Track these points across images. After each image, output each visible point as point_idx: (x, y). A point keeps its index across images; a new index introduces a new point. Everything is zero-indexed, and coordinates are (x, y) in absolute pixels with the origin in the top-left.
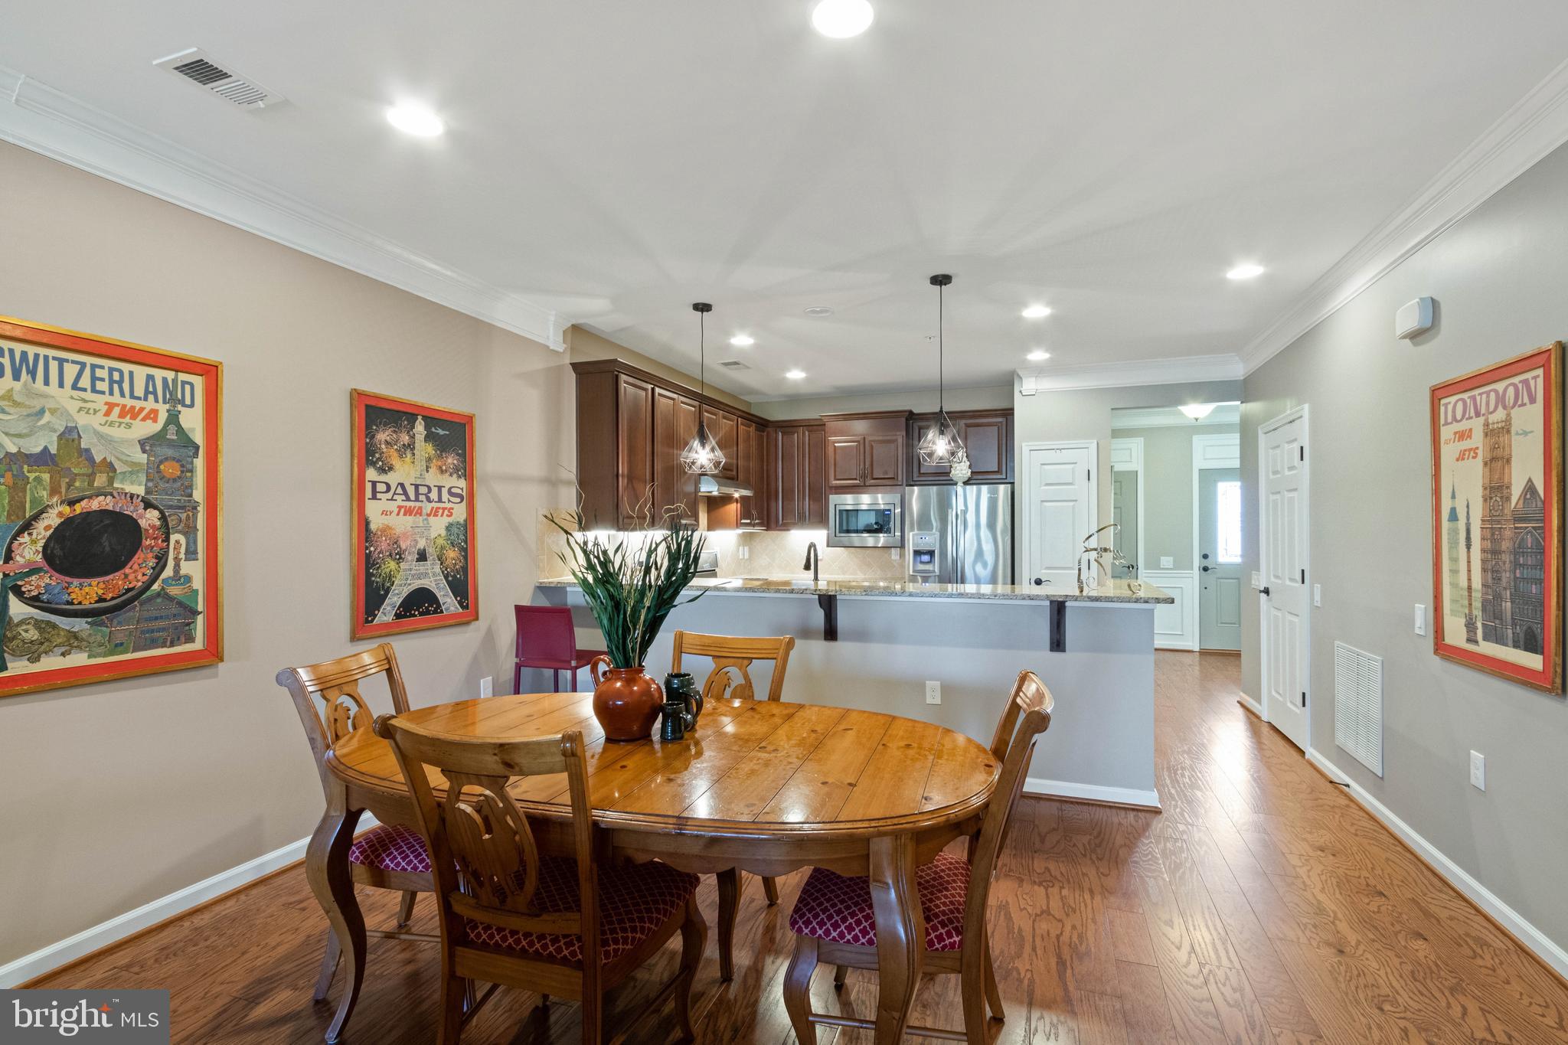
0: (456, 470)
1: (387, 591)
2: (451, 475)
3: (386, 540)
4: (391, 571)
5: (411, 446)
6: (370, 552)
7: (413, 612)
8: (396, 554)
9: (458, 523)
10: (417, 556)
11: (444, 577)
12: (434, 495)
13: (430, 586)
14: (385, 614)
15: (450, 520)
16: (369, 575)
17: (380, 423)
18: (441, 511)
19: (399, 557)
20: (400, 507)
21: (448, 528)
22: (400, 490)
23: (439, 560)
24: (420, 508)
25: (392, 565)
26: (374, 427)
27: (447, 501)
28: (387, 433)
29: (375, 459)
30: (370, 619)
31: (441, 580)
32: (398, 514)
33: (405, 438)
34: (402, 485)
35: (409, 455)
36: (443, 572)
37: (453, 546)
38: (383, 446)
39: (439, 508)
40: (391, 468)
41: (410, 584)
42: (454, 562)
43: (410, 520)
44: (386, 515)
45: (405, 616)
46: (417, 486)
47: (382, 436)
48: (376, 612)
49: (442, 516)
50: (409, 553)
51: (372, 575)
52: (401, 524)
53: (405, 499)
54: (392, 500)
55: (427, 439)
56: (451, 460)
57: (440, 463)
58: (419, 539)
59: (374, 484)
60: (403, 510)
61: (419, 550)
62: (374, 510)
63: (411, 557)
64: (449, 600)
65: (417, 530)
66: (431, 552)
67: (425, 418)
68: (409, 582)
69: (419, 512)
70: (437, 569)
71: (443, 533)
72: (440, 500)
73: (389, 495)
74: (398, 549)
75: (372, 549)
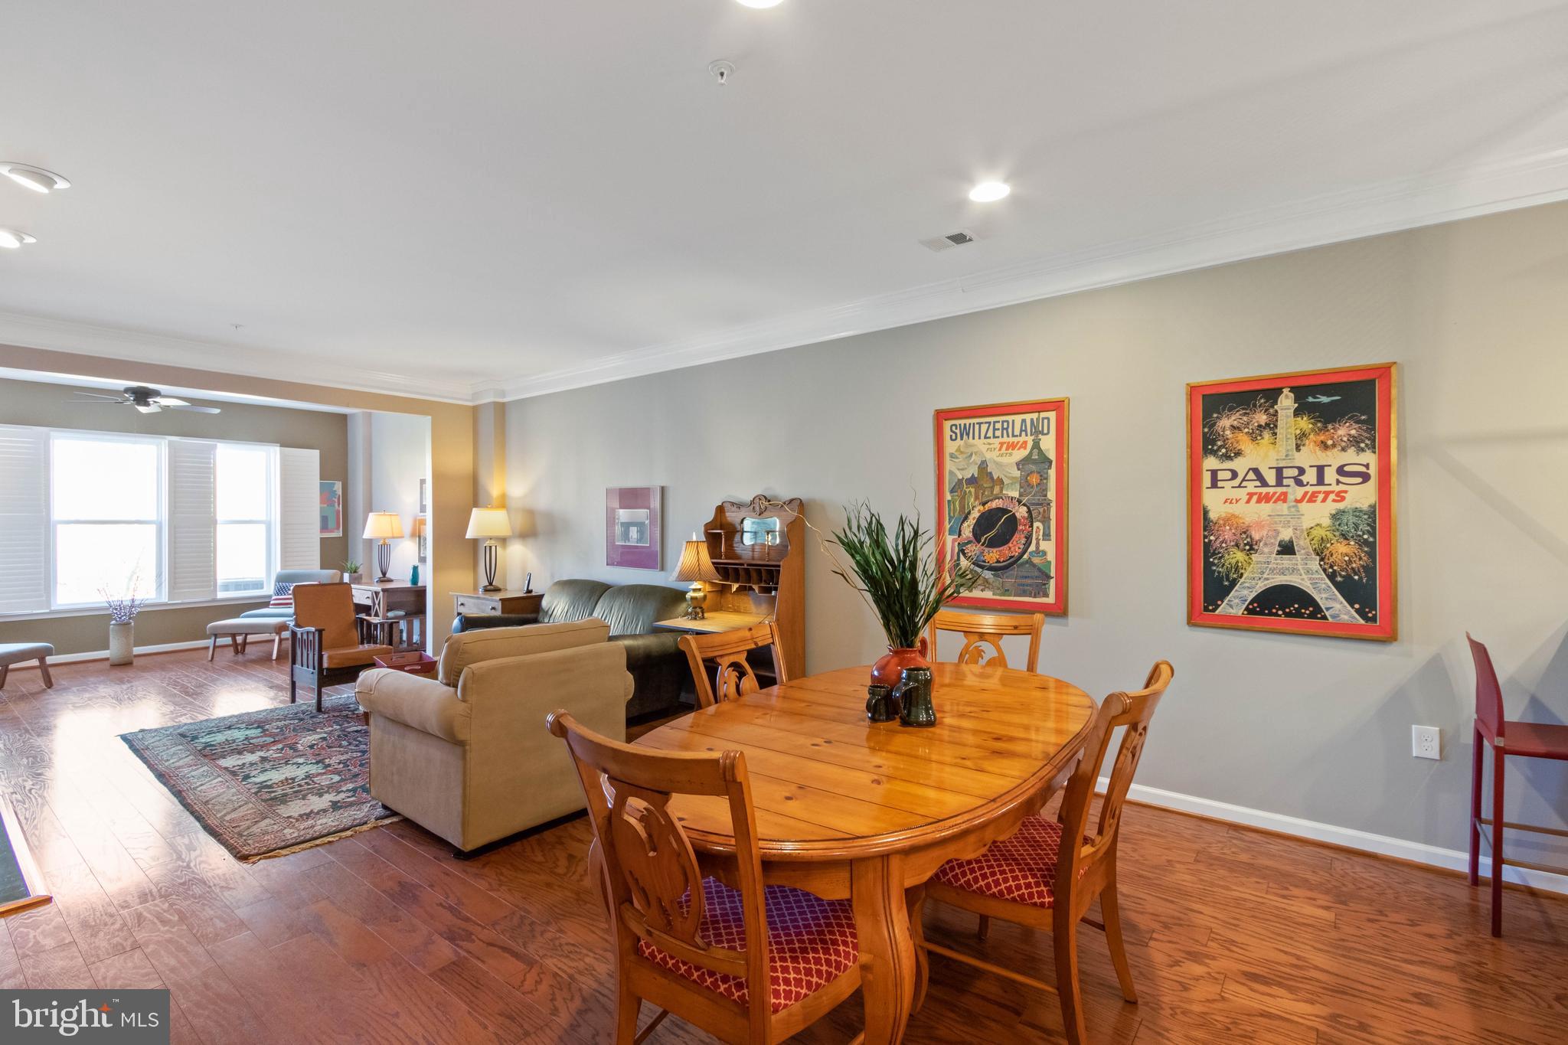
0: (1355, 442)
1: (1234, 583)
2: (1344, 449)
3: (1230, 529)
4: (1237, 562)
5: (1272, 426)
6: (1210, 541)
7: (1274, 611)
8: (1245, 545)
9: (1356, 510)
10: (1277, 548)
11: (1328, 576)
12: (1310, 476)
13: (1300, 584)
14: (1231, 607)
15: (1341, 506)
16: (1208, 565)
17: (1224, 410)
18: (1321, 497)
19: (1251, 548)
20: (1251, 495)
21: (1336, 517)
22: (1251, 475)
23: (1318, 554)
24: (1285, 494)
25: (1240, 556)
26: (1215, 415)
27: (1334, 482)
28: (1233, 418)
29: (1215, 448)
30: (1210, 608)
31: (1322, 579)
32: (1248, 502)
33: (1262, 418)
34: (1256, 471)
35: (1267, 434)
36: (1325, 570)
37: (1346, 539)
38: (1228, 432)
39: (1319, 492)
40: (1238, 454)
41: (1267, 579)
42: (1347, 558)
43: (1266, 508)
44: (1230, 503)
45: (1261, 613)
46: (1279, 471)
47: (1225, 423)
48: (1219, 603)
49: (1324, 500)
50: (1266, 544)
51: (1213, 564)
52: (1252, 513)
53: (1260, 485)
54: (1239, 486)
55: (1297, 413)
56: (1345, 430)
57: (1322, 438)
58: (1281, 529)
59: (1214, 473)
60: (1255, 498)
61: (1281, 542)
62: (1214, 502)
64: (1337, 606)
65: (1277, 519)
66: (1302, 544)
67: (1293, 389)
68: (1265, 576)
69: (1283, 497)
70: (1315, 564)
71: (1326, 522)
72: (1321, 481)
73: (1236, 482)
74: (1249, 540)
75: (1212, 538)
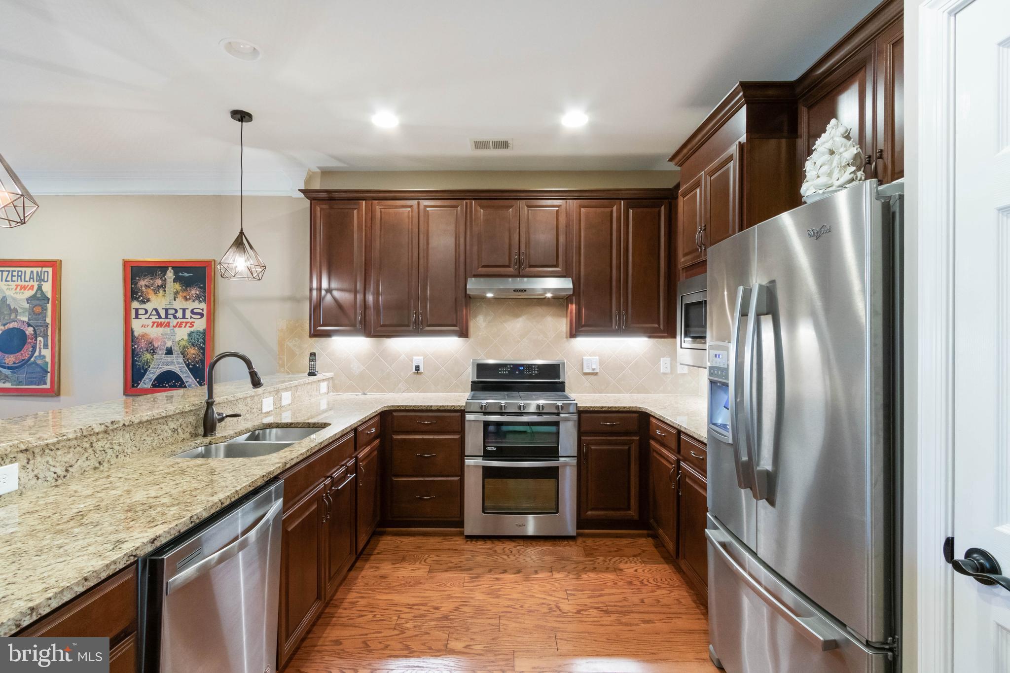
0: (198, 297)
1: (146, 371)
2: (194, 301)
3: (144, 341)
4: (147, 359)
5: (163, 287)
6: (135, 348)
7: (164, 385)
8: (151, 350)
9: (198, 332)
10: (165, 351)
11: (186, 365)
12: (180, 314)
13: (175, 370)
14: (145, 384)
15: (192, 329)
16: (133, 361)
17: (141, 276)
18: (184, 324)
19: (153, 351)
20: (154, 323)
21: (190, 335)
22: (154, 313)
23: (182, 354)
24: (169, 323)
25: (148, 356)
26: (137, 278)
27: (189, 318)
28: (146, 281)
29: (137, 296)
30: (135, 385)
31: (184, 367)
32: (152, 327)
33: (159, 282)
34: (156, 310)
35: (161, 291)
36: (185, 362)
37: (194, 346)
38: (144, 288)
39: (183, 322)
40: (148, 300)
41: (161, 368)
42: (194, 356)
43: (161, 330)
44: (145, 327)
45: (159, 386)
46: (167, 310)
47: (142, 283)
48: (139, 382)
49: (185, 327)
50: (160, 350)
51: (136, 361)
52: (154, 333)
53: (158, 317)
54: (149, 318)
55: (175, 281)
56: (194, 291)
57: (185, 294)
58: (167, 341)
59: (137, 310)
60: (156, 324)
61: (167, 348)
62: (137, 326)
63: (161, 353)
64: (190, 380)
65: (165, 336)
66: (176, 349)
67: (173, 268)
68: (160, 366)
69: (168, 325)
70: (181, 360)
71: (186, 338)
72: (184, 317)
73: (147, 316)
74: (152, 347)
75: (136, 346)
